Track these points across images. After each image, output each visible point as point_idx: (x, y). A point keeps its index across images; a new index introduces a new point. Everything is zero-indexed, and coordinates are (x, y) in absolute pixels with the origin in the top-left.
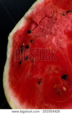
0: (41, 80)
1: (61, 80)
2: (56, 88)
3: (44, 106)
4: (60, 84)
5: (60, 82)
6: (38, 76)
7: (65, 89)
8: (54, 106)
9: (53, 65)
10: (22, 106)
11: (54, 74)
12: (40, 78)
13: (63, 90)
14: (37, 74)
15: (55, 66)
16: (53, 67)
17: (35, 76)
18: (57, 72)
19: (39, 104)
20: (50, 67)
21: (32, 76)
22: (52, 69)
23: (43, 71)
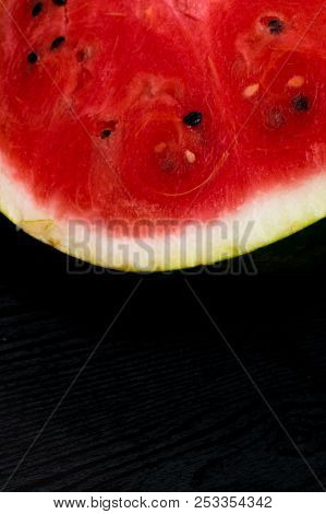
0: (112, 124)
1: (180, 129)
2: (163, 155)
3: (119, 207)
4: (177, 141)
5: (176, 134)
6: (105, 112)
7: (190, 156)
8: (153, 206)
9: (156, 74)
10: (44, 209)
11: (160, 107)
12: (108, 118)
13: (184, 160)
14: (100, 103)
15: (164, 81)
16: (156, 84)
17: (91, 111)
18: (168, 100)
19: (103, 201)
20: (147, 84)
21: (80, 109)
22: (154, 90)
23: (121, 95)
